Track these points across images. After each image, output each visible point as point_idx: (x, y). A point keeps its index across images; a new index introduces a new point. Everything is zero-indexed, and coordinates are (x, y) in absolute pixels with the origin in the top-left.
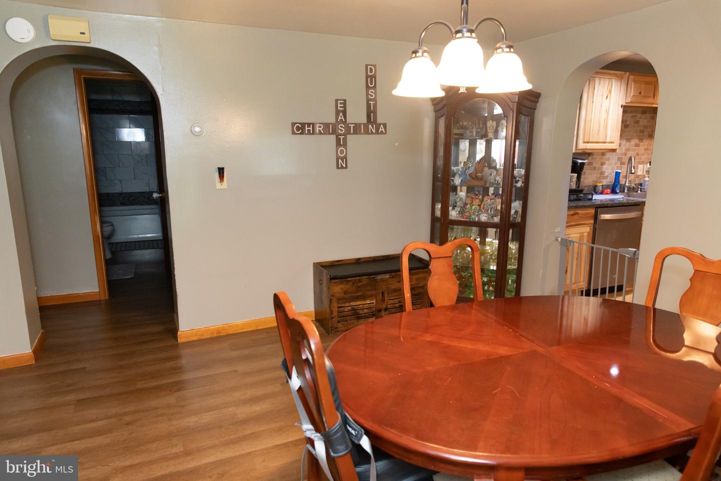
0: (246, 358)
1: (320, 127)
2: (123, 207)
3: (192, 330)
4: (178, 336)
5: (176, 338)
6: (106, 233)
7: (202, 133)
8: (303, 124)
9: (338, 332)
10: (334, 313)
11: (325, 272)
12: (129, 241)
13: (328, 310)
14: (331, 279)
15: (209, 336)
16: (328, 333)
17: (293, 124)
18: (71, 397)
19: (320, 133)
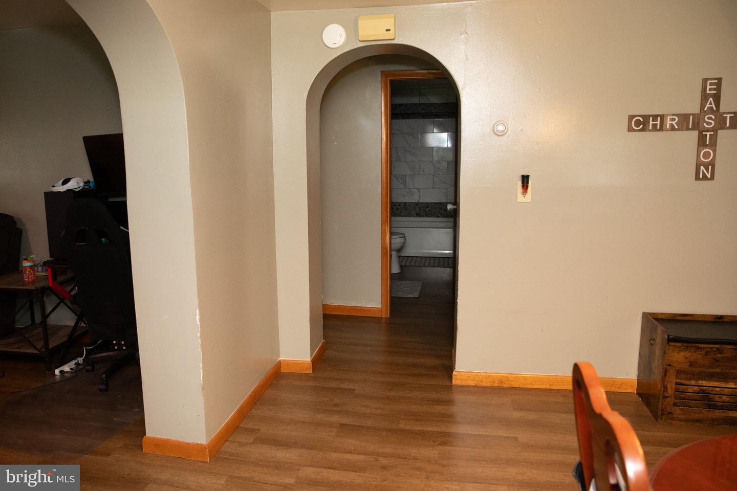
0: (532, 425)
1: (673, 120)
2: (419, 218)
3: (470, 372)
4: (453, 377)
5: (450, 378)
6: (395, 246)
7: (506, 133)
8: (646, 118)
9: (672, 419)
10: (669, 390)
11: (660, 328)
12: (420, 256)
13: (659, 385)
14: (670, 340)
15: (488, 385)
16: (656, 417)
17: (631, 117)
18: (335, 419)
19: (672, 128)
